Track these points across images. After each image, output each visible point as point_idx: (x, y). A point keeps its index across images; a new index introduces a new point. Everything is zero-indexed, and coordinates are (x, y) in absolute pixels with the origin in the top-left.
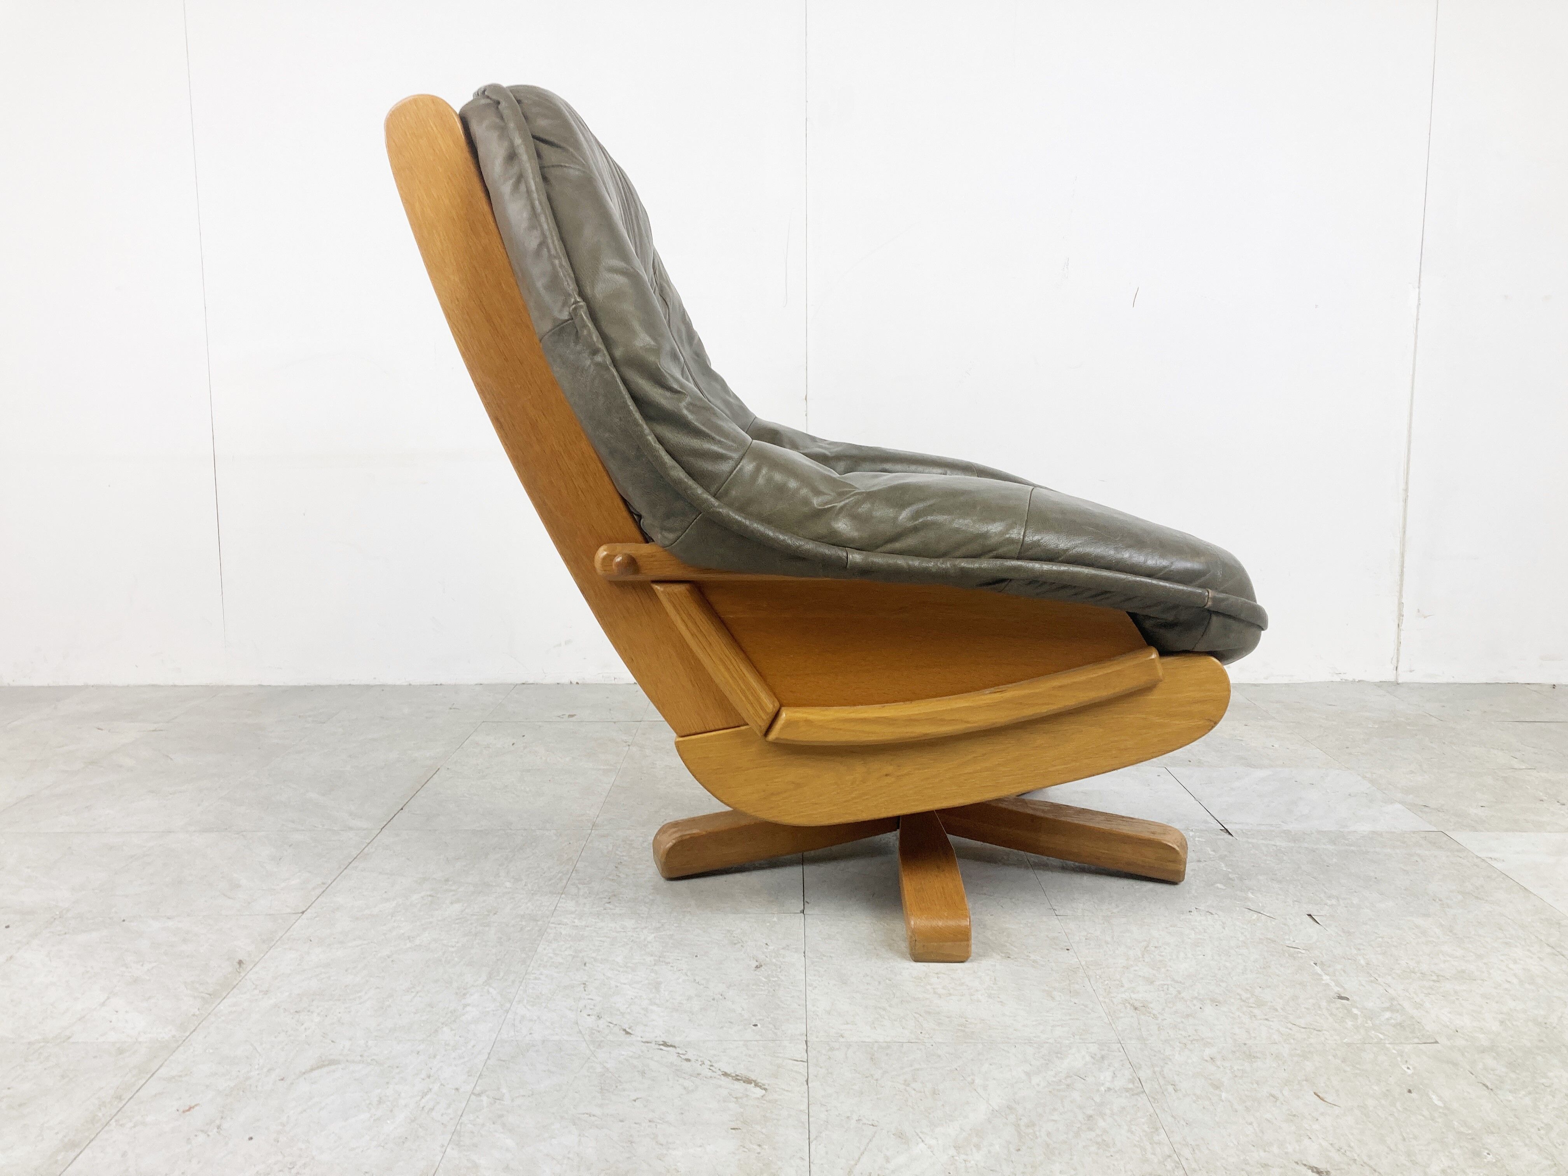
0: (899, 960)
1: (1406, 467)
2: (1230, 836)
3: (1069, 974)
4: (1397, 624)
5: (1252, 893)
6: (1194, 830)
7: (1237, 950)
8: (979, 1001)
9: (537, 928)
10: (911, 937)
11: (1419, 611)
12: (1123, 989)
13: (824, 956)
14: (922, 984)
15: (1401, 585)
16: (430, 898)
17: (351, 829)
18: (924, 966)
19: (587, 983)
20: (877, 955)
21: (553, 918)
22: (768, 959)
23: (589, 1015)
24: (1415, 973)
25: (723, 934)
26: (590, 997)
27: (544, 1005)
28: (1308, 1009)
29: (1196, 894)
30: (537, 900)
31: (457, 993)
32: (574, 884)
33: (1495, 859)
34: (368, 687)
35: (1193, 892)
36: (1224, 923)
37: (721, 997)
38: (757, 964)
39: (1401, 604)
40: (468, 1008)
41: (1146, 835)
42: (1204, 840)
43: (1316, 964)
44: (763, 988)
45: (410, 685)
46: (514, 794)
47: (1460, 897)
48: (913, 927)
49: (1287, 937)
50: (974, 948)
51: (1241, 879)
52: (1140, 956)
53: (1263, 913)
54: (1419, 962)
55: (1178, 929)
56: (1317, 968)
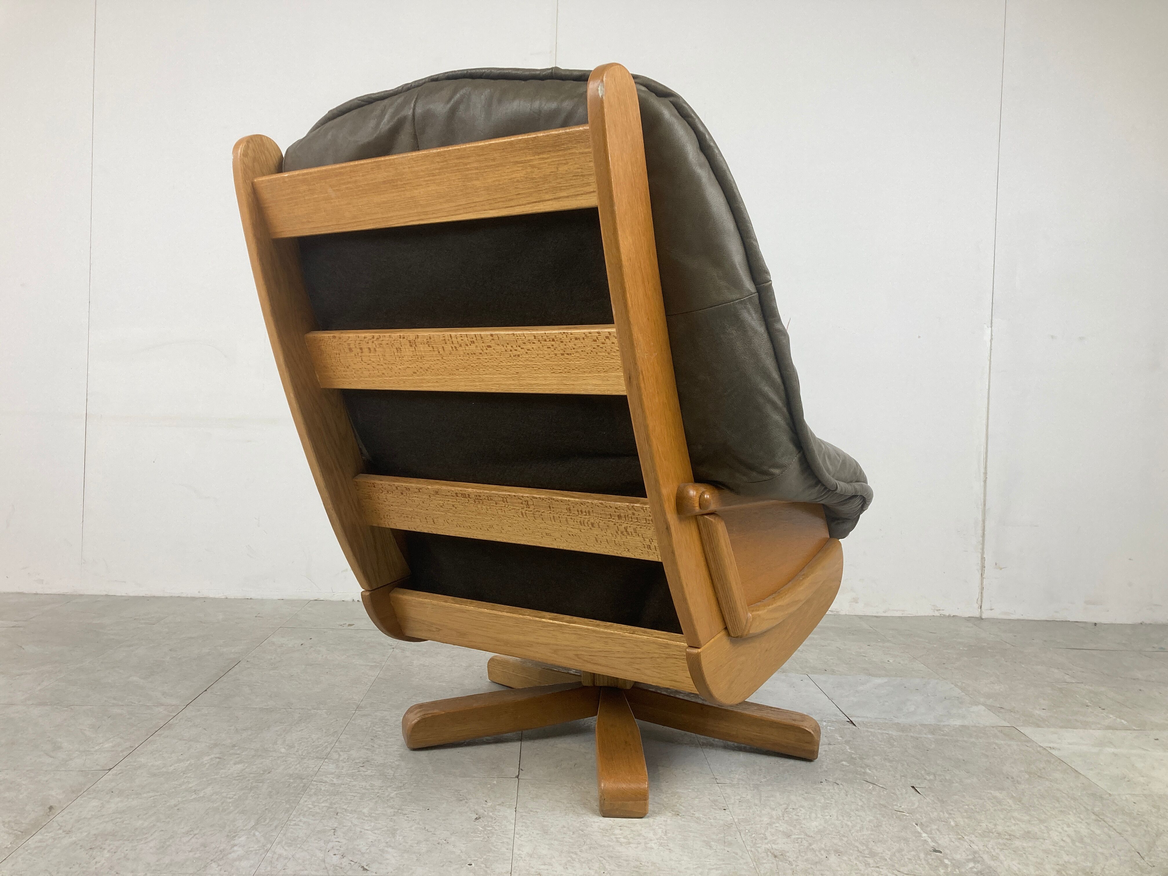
0: (590, 815)
1: (985, 456)
2: (853, 726)
3: (725, 828)
4: (980, 573)
5: (869, 769)
6: (826, 721)
7: (857, 812)
8: (652, 848)
9: (302, 785)
10: (601, 797)
11: (996, 564)
12: (766, 841)
13: (531, 811)
14: (607, 834)
15: (983, 544)
16: (218, 760)
17: (162, 705)
18: (610, 820)
19: (337, 829)
20: (574, 811)
21: (316, 778)
22: (486, 813)
23: (335, 855)
24: (992, 833)
26: (337, 840)
27: (299, 846)
28: (910, 859)
29: (826, 769)
30: (305, 763)
31: (228, 836)
32: (336, 752)
33: (1053, 748)
34: (193, 599)
35: (824, 767)
36: (847, 792)
37: (445, 842)
38: (477, 816)
39: (983, 559)
40: (235, 848)
41: (790, 722)
42: (833, 729)
43: (917, 824)
44: (480, 835)
45: (227, 598)
46: (297, 681)
47: (1027, 776)
48: (603, 788)
49: (895, 803)
50: (650, 807)
51: (861, 758)
52: (781, 815)
53: (878, 785)
54: (995, 825)
55: (811, 795)
56: (918, 828)
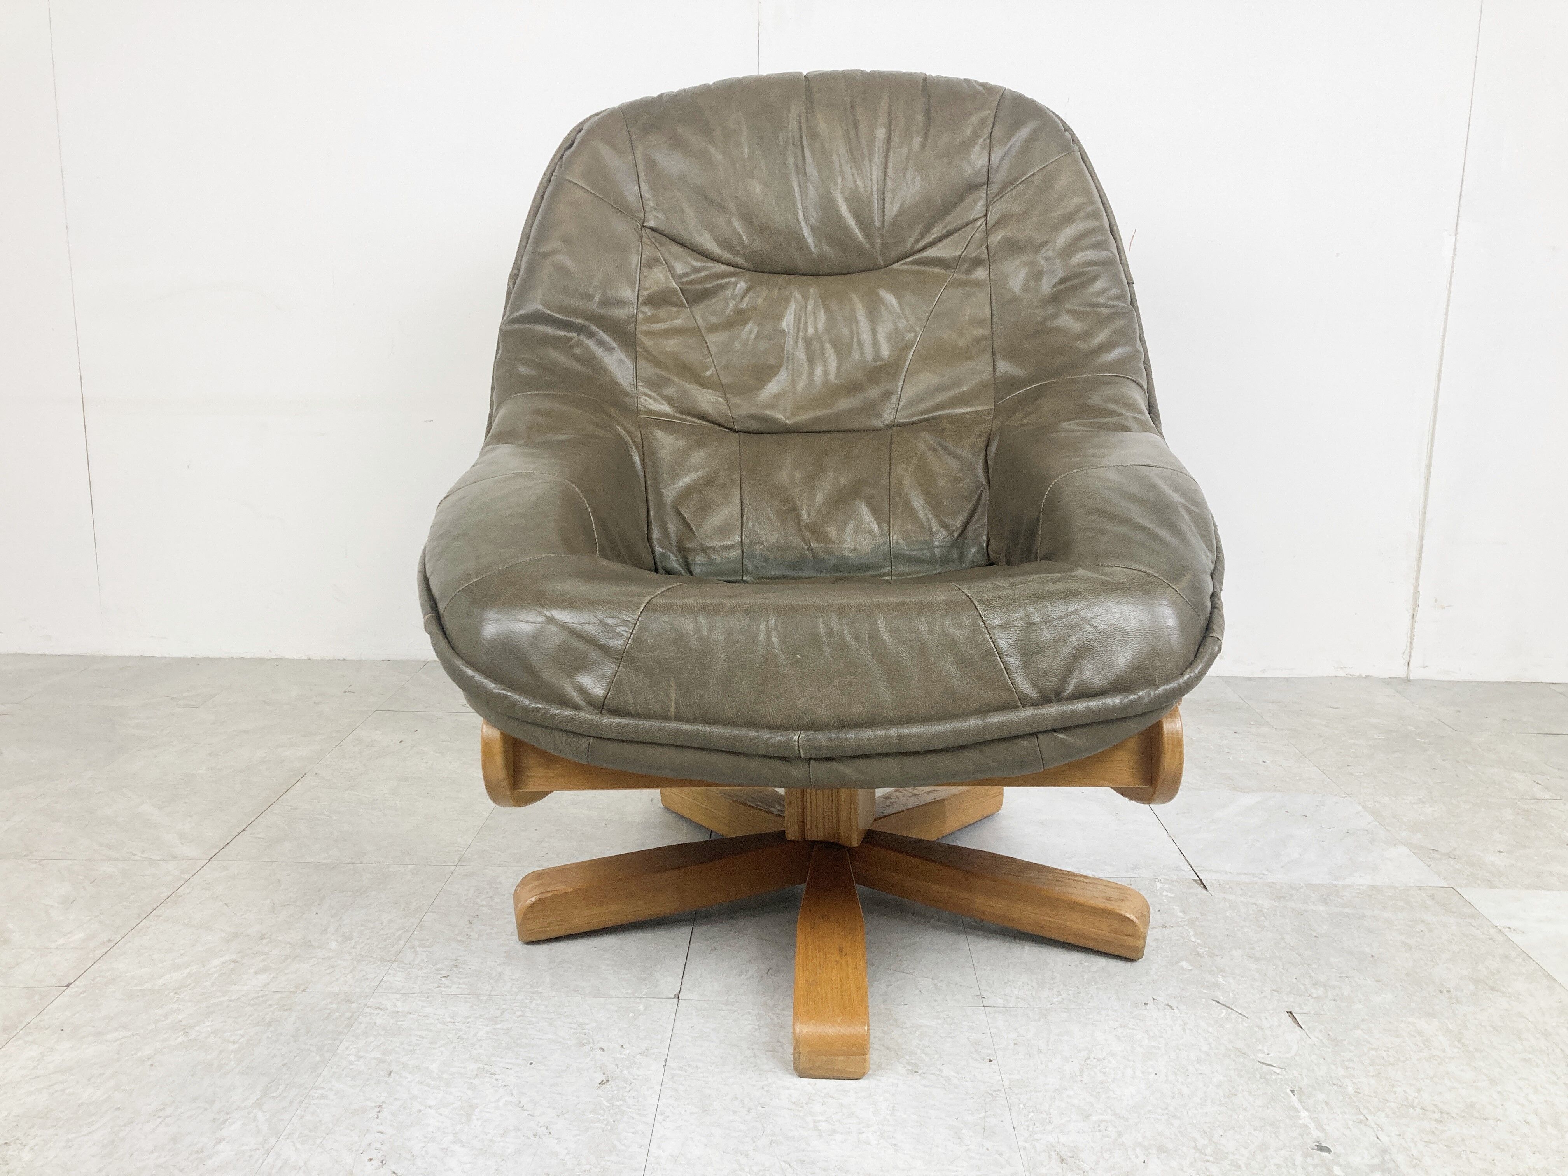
2: (1204, 891)
3: (987, 1100)
5: (1221, 976)
6: (1163, 880)
7: (1197, 1066)
8: (868, 1143)
13: (689, 1066)
14: (801, 1114)
18: (809, 1084)
22: (618, 1070)
24: (1413, 1107)
25: (571, 1028)
28: (1279, 1166)
29: (1155, 977)
35: (1151, 973)
36: (1185, 1023)
41: (1101, 903)
42: (1173, 895)
43: (1292, 1092)
47: (1472, 987)
49: (1260, 1047)
50: (873, 1057)
51: (1212, 955)
52: (1078, 1073)
53: (1235, 1009)
54: (1419, 1090)
55: (1128, 1031)
56: (1294, 1099)
